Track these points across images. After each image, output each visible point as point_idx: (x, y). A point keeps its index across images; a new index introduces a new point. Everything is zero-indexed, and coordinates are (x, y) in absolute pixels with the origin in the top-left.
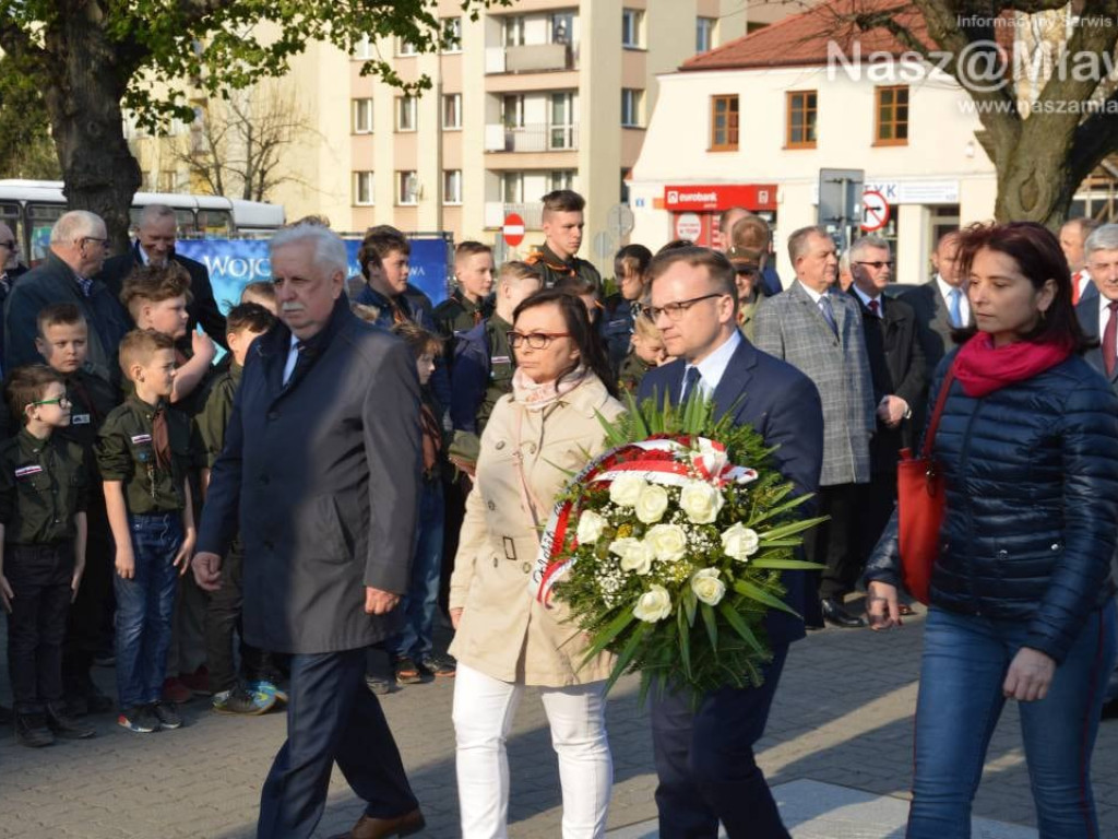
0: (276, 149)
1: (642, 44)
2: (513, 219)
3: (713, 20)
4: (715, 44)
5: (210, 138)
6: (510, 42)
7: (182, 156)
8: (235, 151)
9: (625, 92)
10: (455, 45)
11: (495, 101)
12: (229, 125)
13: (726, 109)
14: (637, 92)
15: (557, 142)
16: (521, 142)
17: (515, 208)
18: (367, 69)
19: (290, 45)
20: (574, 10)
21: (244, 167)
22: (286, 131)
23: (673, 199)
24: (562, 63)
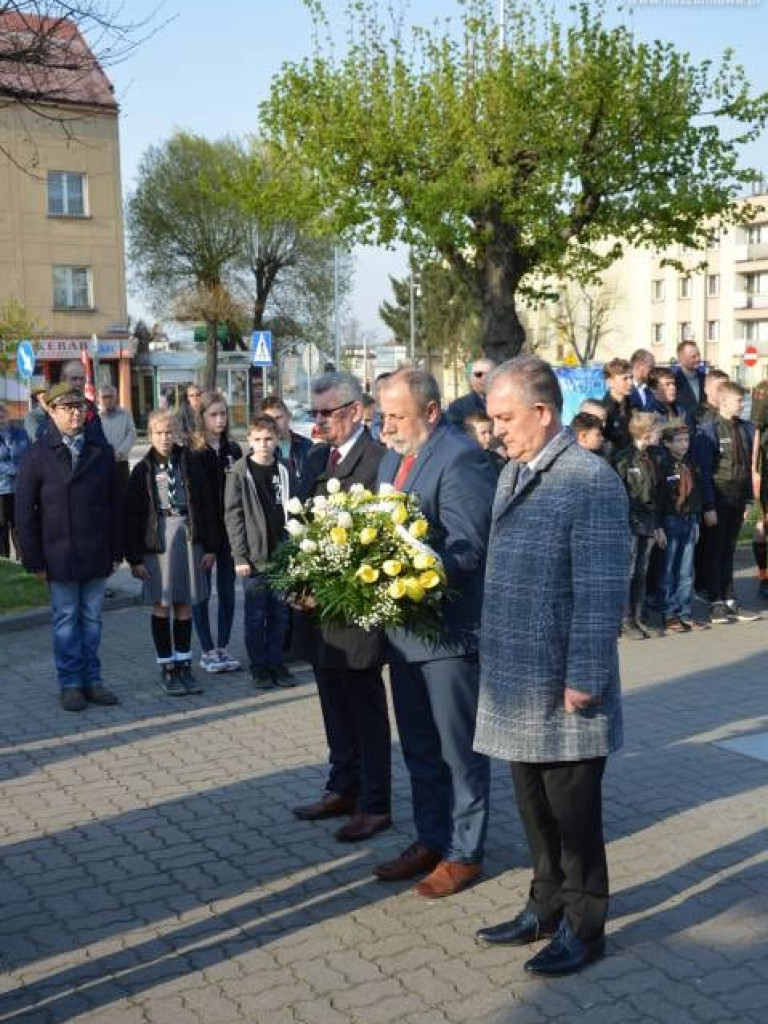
0: (606, 313)
2: (751, 350)
5: (568, 307)
6: (751, 242)
7: (552, 320)
8: (582, 315)
10: (716, 244)
11: (741, 278)
12: (578, 300)
16: (757, 302)
17: (753, 343)
18: (663, 263)
19: (616, 254)
21: (587, 324)
22: (612, 302)
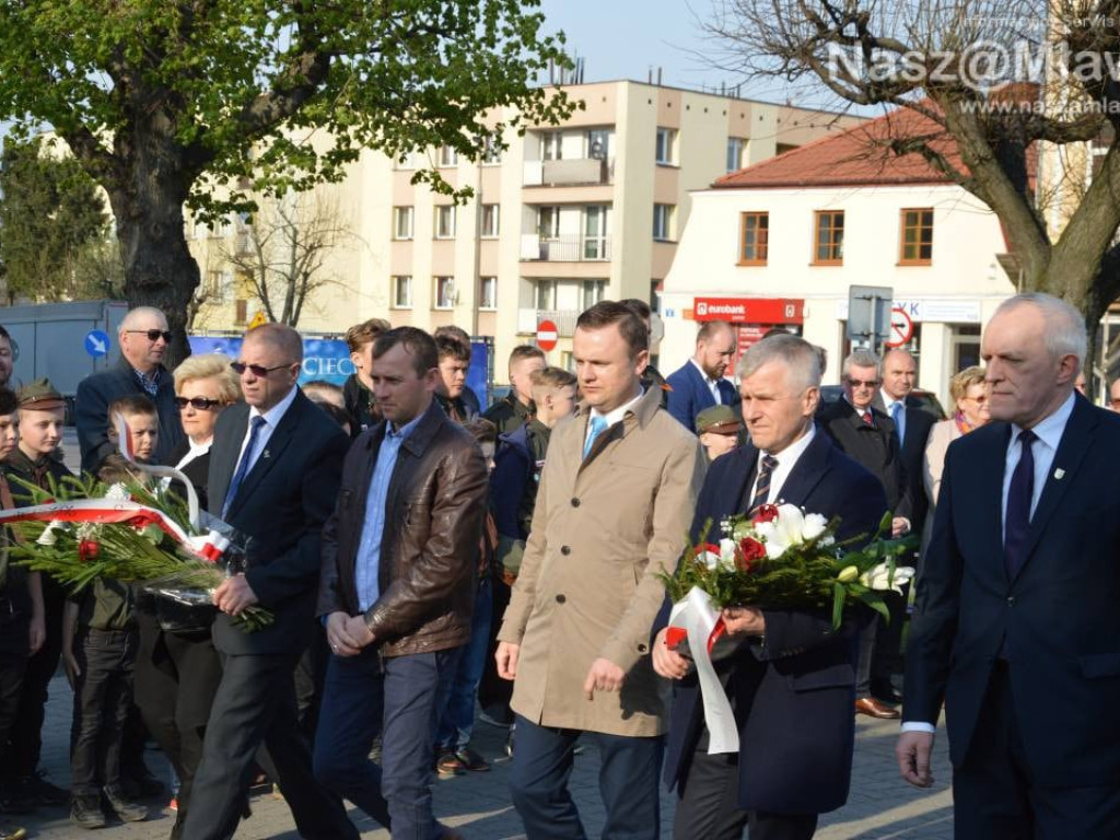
0: (320, 252)
1: (675, 162)
2: (546, 326)
3: (744, 141)
4: (745, 164)
6: (547, 156)
7: (229, 257)
8: (279, 254)
9: (657, 207)
10: (504, 153)
11: (531, 212)
12: (275, 229)
13: (756, 224)
14: (669, 207)
15: (591, 252)
16: (555, 251)
17: (548, 315)
18: (418, 177)
20: (611, 127)
21: (288, 270)
22: (330, 235)
23: (702, 311)
24: (597, 178)
